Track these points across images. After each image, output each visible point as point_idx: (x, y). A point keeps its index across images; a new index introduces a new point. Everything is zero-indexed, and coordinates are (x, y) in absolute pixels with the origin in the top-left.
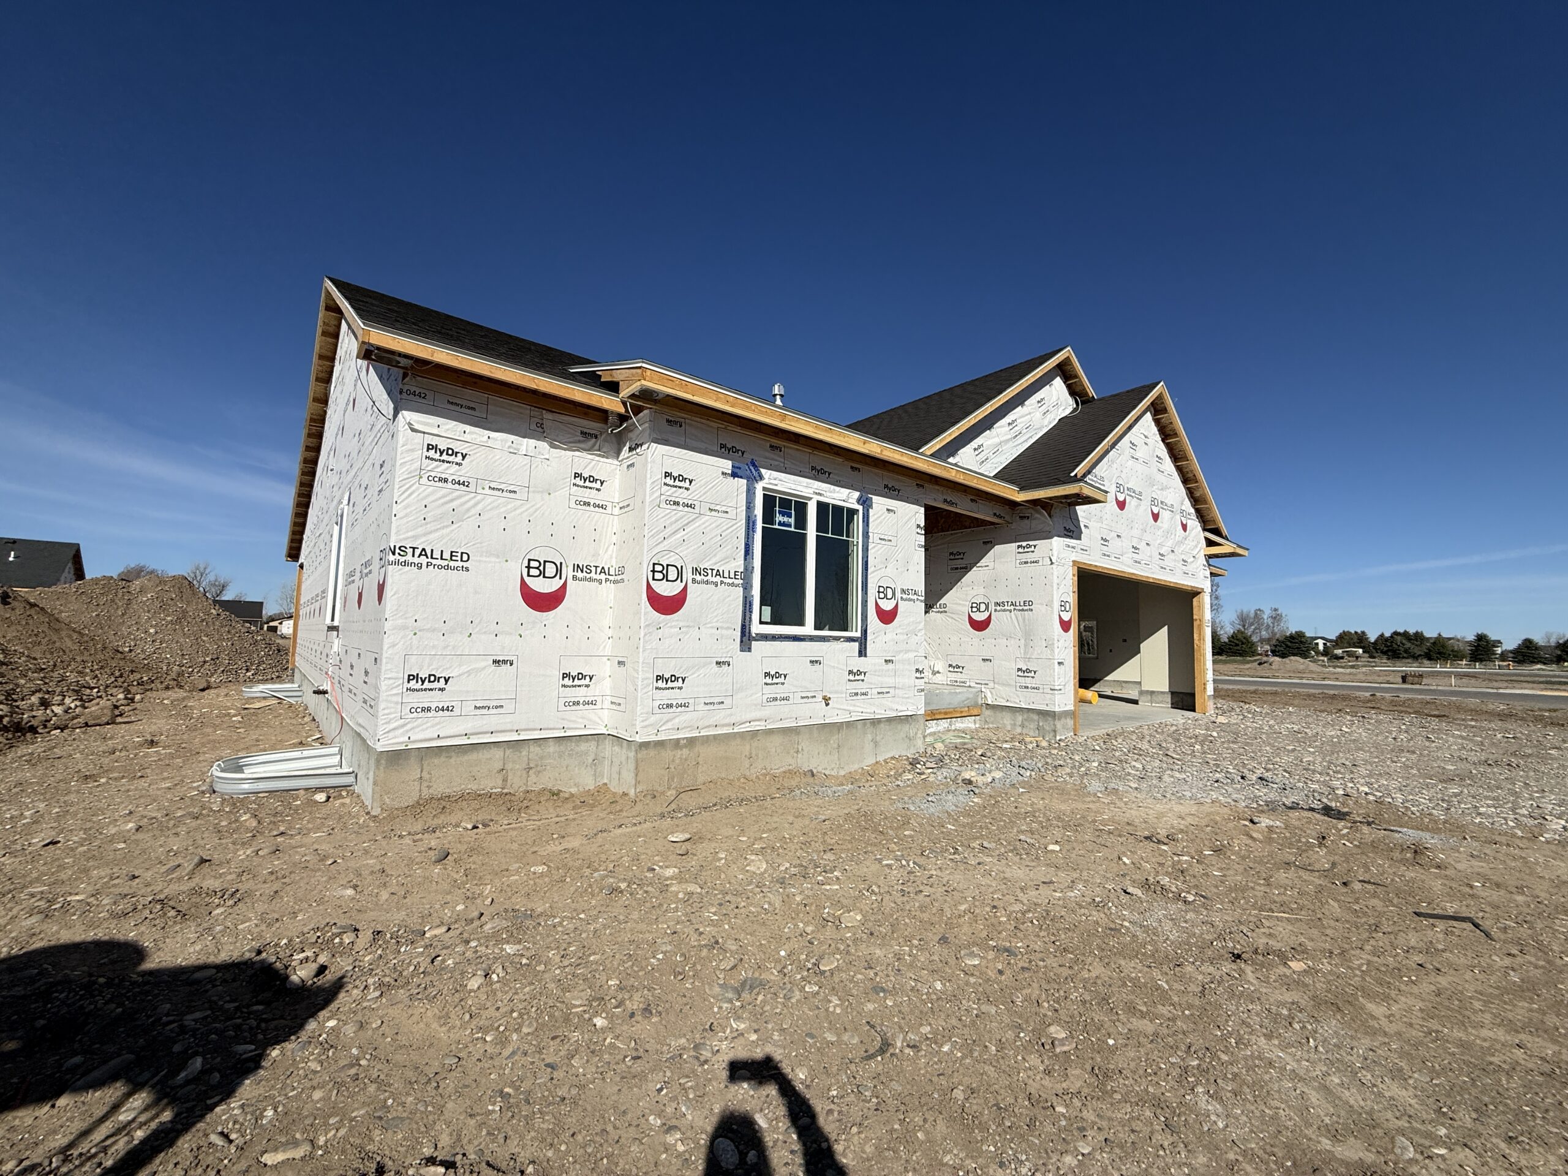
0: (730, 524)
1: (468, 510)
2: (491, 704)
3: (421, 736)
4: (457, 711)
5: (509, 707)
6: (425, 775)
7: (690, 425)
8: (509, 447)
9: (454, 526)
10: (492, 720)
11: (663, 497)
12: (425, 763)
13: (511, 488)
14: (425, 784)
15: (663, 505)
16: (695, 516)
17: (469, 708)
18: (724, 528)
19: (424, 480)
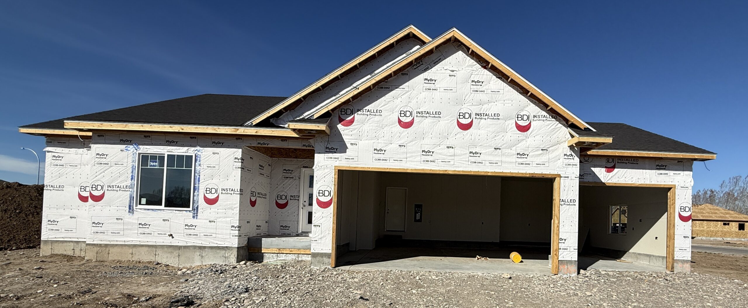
0: (124, 169)
1: (63, 173)
2: (69, 229)
3: (51, 237)
4: (60, 231)
5: (74, 231)
6: (53, 248)
7: (107, 135)
8: (76, 152)
9: (60, 178)
10: (69, 235)
11: (96, 162)
12: (53, 244)
13: (76, 165)
14: (53, 250)
15: (96, 165)
16: (109, 167)
17: (63, 230)
18: (121, 170)
19: (52, 166)
